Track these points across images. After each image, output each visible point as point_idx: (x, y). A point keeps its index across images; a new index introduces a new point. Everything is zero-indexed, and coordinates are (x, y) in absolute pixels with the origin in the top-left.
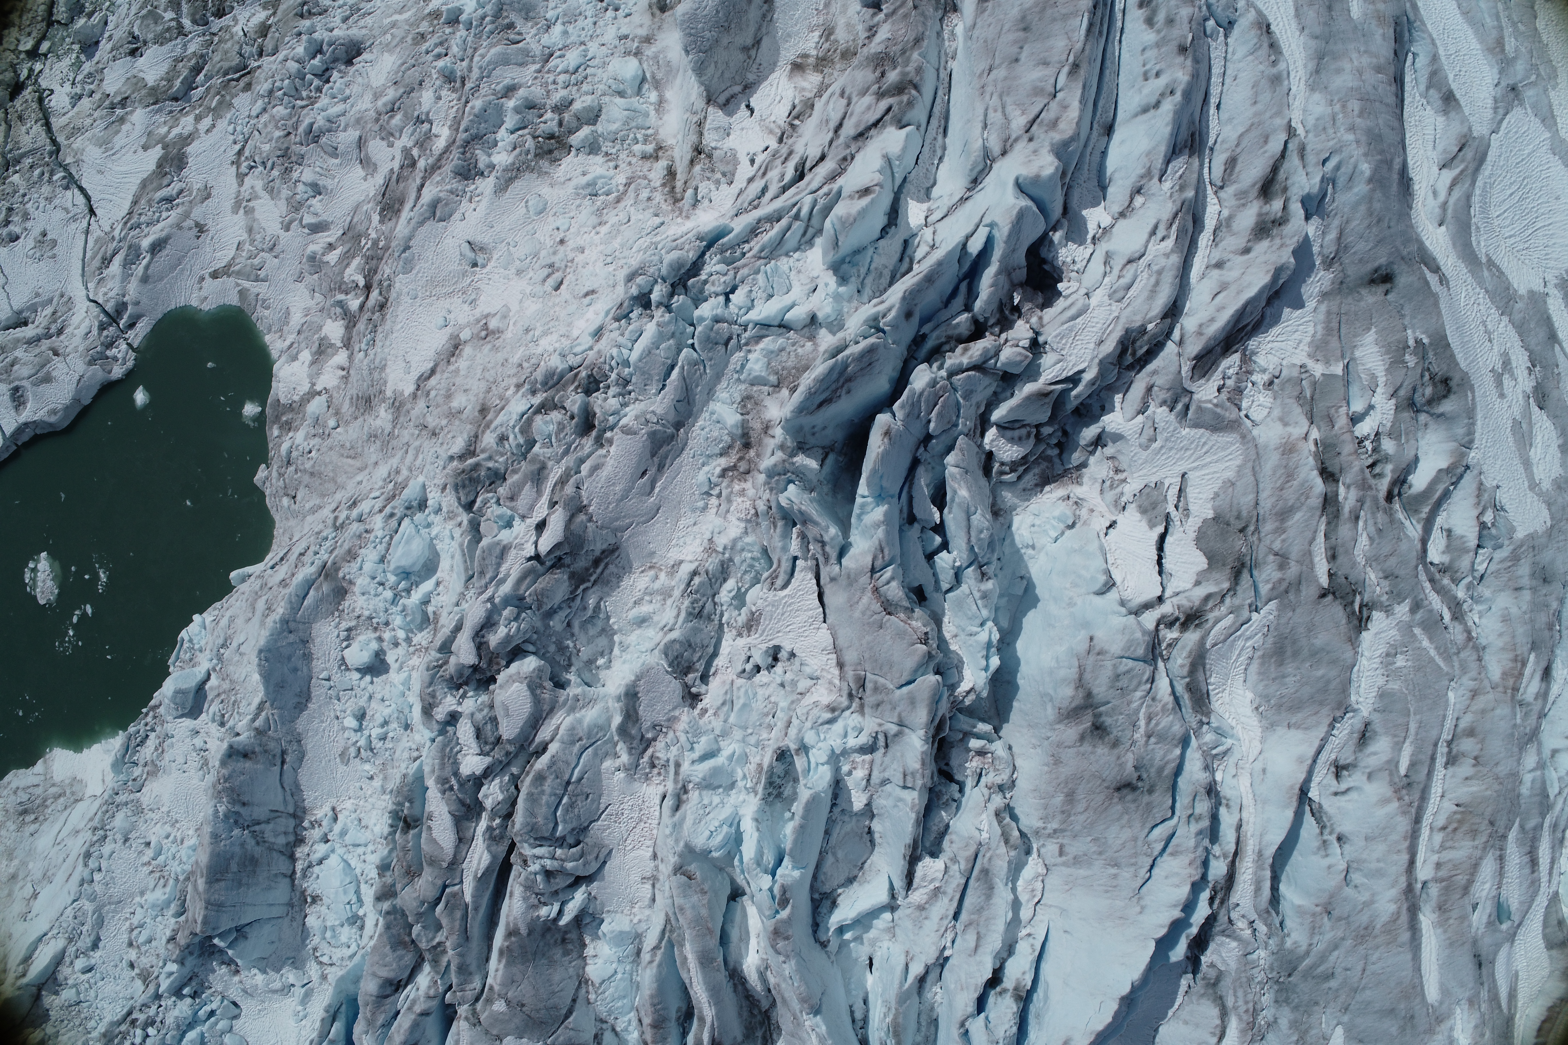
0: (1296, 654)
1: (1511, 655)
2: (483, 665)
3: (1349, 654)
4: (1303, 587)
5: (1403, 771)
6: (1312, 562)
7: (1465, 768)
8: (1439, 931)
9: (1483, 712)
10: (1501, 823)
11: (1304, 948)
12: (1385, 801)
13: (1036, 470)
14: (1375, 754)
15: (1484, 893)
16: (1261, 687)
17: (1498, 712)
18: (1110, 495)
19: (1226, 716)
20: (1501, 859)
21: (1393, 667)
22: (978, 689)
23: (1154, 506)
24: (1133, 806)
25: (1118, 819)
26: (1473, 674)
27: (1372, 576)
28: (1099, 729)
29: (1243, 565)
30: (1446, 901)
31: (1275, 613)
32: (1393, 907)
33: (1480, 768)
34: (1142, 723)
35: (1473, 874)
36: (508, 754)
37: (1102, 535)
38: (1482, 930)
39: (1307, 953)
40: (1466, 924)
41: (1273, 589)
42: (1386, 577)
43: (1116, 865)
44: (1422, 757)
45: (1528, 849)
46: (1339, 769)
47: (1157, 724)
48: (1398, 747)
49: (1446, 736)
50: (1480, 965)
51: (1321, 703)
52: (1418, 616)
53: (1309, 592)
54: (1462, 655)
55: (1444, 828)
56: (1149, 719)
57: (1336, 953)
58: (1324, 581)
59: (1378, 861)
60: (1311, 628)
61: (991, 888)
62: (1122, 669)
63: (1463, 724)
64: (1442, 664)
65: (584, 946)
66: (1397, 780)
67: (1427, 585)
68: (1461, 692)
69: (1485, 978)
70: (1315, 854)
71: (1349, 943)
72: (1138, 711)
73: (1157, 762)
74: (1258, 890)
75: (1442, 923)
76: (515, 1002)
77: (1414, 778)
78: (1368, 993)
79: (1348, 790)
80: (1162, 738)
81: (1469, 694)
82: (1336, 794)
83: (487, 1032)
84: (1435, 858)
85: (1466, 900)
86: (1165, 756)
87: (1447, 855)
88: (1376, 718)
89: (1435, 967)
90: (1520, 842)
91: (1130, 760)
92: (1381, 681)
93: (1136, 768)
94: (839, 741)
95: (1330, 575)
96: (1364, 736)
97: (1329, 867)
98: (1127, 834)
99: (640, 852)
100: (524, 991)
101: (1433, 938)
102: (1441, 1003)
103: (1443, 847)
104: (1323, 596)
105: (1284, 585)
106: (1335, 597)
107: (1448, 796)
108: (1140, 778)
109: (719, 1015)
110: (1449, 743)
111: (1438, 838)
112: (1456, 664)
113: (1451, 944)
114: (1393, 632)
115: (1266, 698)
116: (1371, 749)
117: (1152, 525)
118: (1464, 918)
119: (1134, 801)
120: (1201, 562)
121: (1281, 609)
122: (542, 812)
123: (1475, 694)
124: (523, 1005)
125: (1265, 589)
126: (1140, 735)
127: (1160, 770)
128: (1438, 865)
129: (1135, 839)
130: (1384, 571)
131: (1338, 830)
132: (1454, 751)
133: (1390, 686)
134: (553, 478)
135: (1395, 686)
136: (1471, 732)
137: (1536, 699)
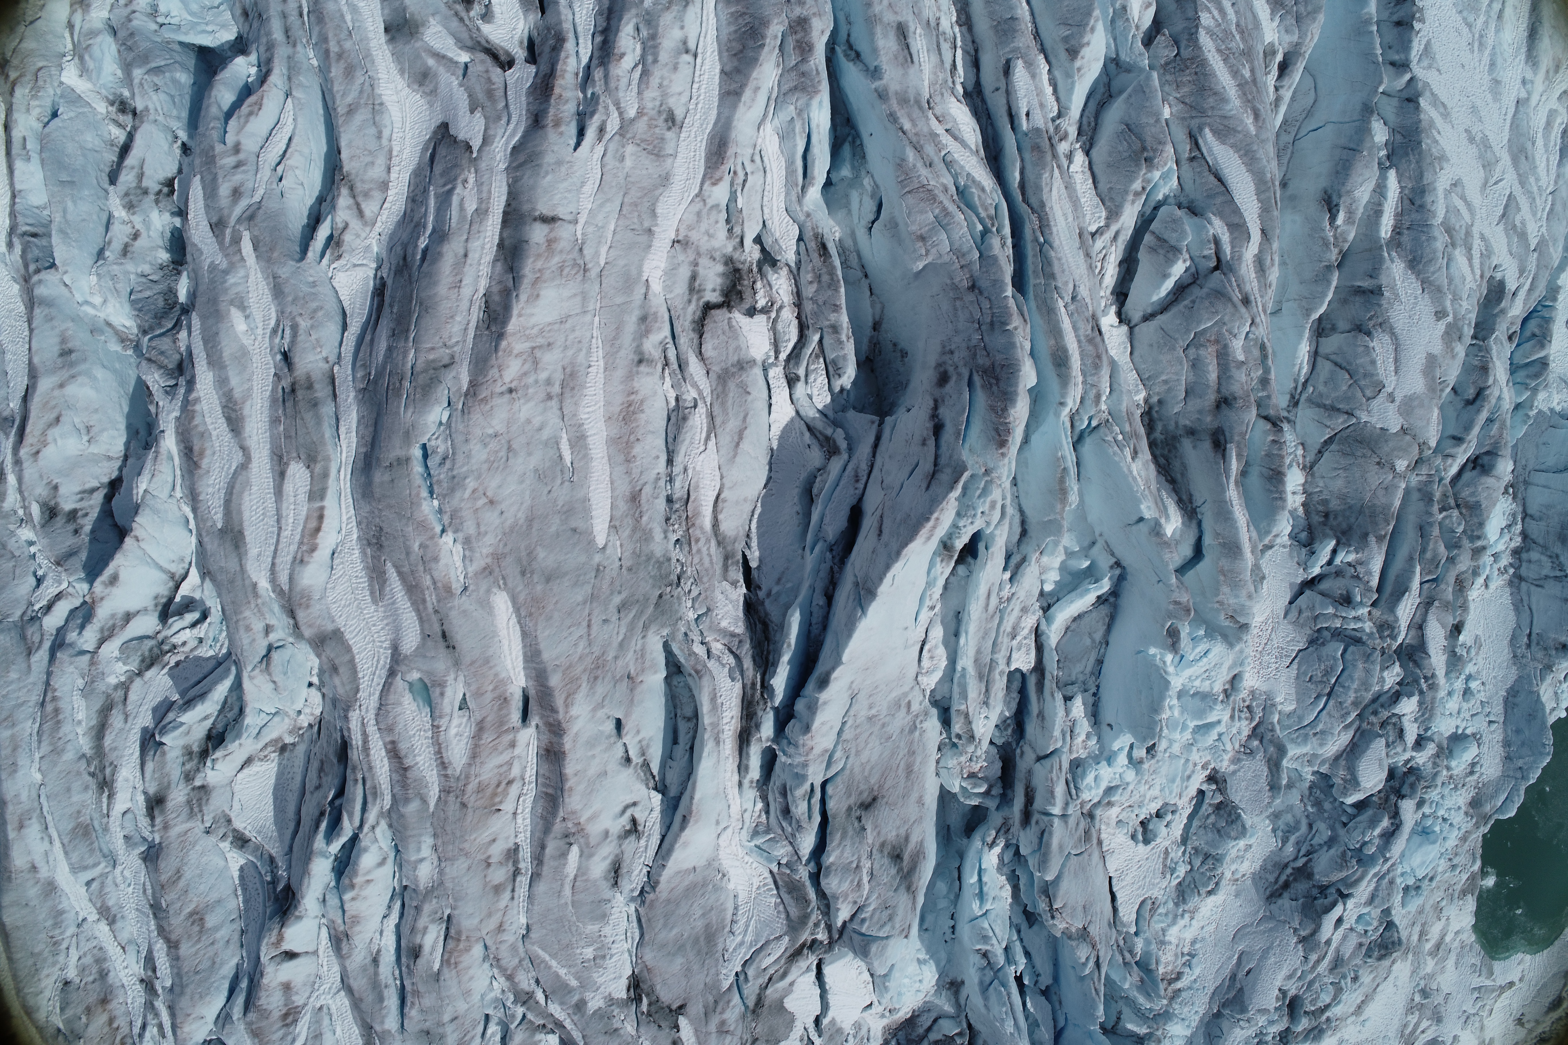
0: (696, 941)
1: (460, 967)
2: (1393, 798)
3: (649, 956)
4: (702, 1010)
5: (575, 849)
6: (698, 1037)
7: (497, 851)
8: (503, 675)
9: (490, 915)
10: (453, 806)
11: (650, 633)
12: (592, 818)
13: (921, 1031)
14: (605, 858)
15: (455, 722)
16: (723, 898)
17: (476, 921)
18: (864, 1032)
19: (755, 865)
20: (443, 765)
21: (596, 946)
22: (986, 848)
23: (831, 1038)
24: (862, 787)
25: (872, 768)
26: (504, 947)
27: (630, 1028)
28: (897, 857)
29: (754, 1012)
30: (500, 709)
31: (722, 977)
32: (574, 711)
33: (484, 857)
34: (866, 879)
35: (476, 746)
36: (1375, 713)
37: (876, 1003)
38: (450, 678)
39: (645, 627)
40: (473, 687)
41: (729, 1002)
42: (616, 1030)
43: (870, 719)
44: (553, 863)
45: (409, 774)
46: (634, 829)
47: (852, 881)
48: (581, 871)
49: (523, 881)
50: (444, 635)
51: (668, 901)
52: (576, 998)
53: (696, 1008)
54: (517, 961)
55: (510, 783)
56: (859, 885)
57: (621, 638)
58: (683, 1021)
59: (594, 756)
60: (688, 972)
61: (976, 661)
62: (887, 928)
63: (507, 895)
64: (541, 953)
65: (1304, 505)
66: (582, 840)
67: (568, 1024)
68: (514, 927)
69: (434, 618)
70: (651, 739)
71: (610, 656)
72: (871, 891)
73: (848, 842)
74: (713, 699)
75: (501, 684)
76: (1386, 469)
77: (562, 843)
78: (580, 598)
79: (623, 812)
80: (846, 868)
81: (506, 926)
82: (634, 804)
83: (1414, 437)
84: (517, 751)
85: (478, 716)
86: (842, 852)
87: (505, 757)
88: (607, 893)
89: (503, 633)
90: (421, 782)
91: (870, 836)
92: (607, 930)
93: (864, 829)
94: (1102, 772)
95: (677, 1027)
96: (616, 872)
97: (638, 732)
98: (864, 757)
99: (1262, 619)
100: (1375, 477)
101: (510, 666)
102: (488, 591)
103: (510, 764)
104: (681, 1007)
105: (719, 1009)
106: (669, 1007)
107: (510, 816)
108: (859, 819)
109: (1222, 489)
110: (516, 872)
111: (515, 771)
112: (521, 950)
113: (487, 661)
114: (600, 980)
115: (717, 889)
116: (608, 862)
117: (833, 1022)
118: (479, 694)
119: (861, 793)
120: (790, 1004)
121: (717, 983)
122: (1358, 673)
123: (500, 928)
124: (1378, 463)
125: (736, 999)
126: (866, 865)
127: (844, 836)
128: (513, 745)
129: (858, 753)
130: (619, 1036)
131: (631, 770)
132: (510, 864)
133: (596, 927)
134: (1325, 963)
135: (591, 928)
136: (498, 889)
137: (426, 928)
